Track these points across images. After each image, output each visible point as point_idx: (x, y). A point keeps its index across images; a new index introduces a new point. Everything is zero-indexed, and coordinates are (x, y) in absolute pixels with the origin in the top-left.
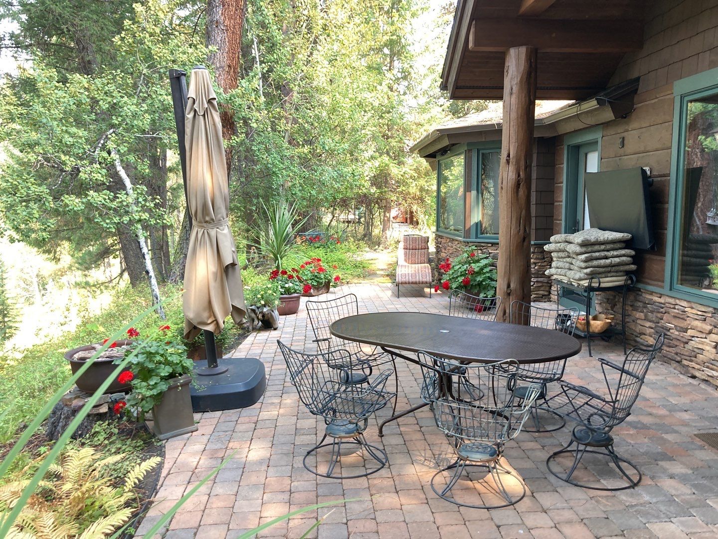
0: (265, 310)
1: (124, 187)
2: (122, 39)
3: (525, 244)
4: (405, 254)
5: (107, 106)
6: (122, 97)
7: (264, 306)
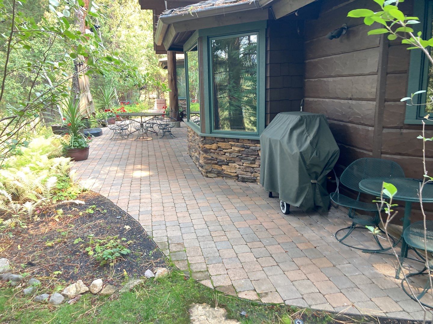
0: (103, 120)
1: (48, 83)
2: (41, 24)
3: (176, 97)
4: (157, 105)
5: (37, 51)
6: (43, 48)
7: (103, 119)
